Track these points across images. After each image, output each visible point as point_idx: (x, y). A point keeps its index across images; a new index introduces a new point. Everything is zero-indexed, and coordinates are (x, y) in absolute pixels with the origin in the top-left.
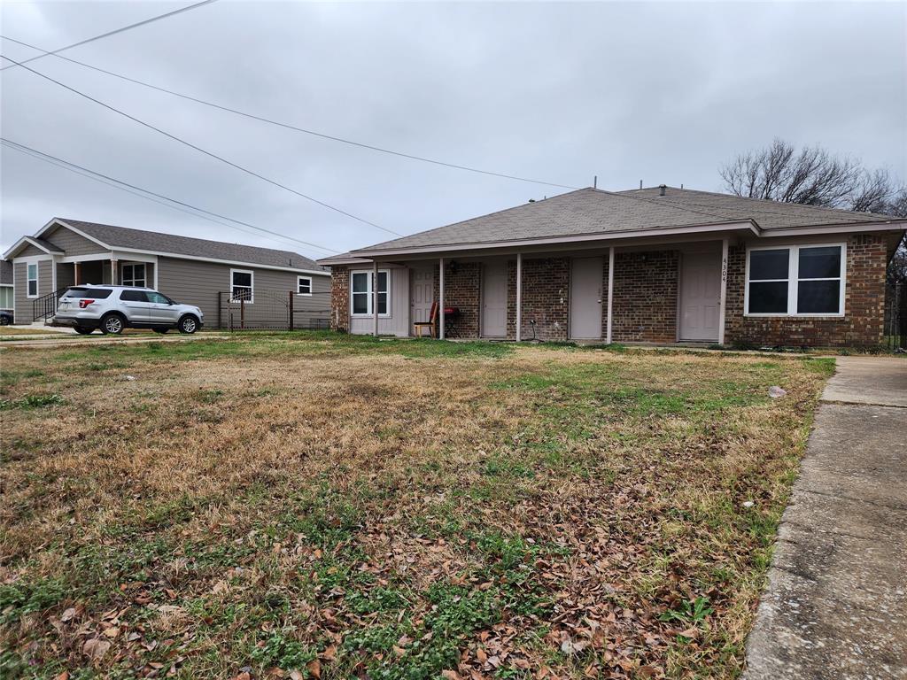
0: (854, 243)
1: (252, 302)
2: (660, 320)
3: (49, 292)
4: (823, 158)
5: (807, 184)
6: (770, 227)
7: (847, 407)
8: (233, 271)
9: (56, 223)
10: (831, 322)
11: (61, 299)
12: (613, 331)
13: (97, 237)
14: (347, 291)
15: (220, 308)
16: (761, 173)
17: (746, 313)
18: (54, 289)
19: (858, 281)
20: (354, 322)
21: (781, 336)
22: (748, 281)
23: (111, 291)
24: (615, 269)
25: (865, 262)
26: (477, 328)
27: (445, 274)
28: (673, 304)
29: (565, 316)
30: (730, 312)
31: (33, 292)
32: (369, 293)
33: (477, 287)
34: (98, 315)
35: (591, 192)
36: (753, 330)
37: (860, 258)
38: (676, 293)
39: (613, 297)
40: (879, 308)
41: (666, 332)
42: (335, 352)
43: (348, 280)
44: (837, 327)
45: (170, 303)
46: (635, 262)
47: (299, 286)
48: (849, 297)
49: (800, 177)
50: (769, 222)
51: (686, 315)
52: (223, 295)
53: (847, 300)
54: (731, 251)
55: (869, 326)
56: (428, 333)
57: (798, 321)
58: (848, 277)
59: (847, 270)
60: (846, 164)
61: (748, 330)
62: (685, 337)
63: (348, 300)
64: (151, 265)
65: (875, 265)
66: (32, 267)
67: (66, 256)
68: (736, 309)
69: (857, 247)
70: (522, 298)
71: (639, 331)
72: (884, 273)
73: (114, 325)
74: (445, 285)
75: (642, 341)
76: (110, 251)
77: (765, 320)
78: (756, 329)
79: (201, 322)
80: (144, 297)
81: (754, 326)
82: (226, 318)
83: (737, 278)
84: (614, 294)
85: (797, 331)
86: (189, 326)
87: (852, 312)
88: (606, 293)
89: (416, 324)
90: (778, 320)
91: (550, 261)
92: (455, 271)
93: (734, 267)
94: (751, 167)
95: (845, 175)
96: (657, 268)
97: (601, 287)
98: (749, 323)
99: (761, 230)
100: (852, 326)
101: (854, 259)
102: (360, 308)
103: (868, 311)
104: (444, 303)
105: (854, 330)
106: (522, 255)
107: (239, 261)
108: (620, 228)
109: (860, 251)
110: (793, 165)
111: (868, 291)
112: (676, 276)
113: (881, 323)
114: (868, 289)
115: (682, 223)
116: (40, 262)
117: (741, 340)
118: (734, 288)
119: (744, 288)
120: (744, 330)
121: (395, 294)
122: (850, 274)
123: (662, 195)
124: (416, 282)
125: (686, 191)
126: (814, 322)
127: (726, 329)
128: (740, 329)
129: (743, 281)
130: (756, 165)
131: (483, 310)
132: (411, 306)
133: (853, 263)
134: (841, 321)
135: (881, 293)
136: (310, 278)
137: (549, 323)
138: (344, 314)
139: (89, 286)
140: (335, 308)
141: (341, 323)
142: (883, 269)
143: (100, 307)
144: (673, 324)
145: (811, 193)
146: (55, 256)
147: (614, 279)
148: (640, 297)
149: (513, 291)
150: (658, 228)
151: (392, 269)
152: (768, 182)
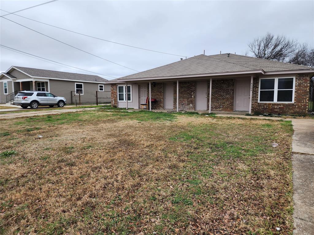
0: (298, 77)
1: (83, 94)
2: (228, 103)
3: (12, 92)
4: (285, 39)
5: (278, 48)
6: (268, 71)
7: (303, 156)
8: (76, 83)
9: (13, 68)
10: (289, 105)
11: (16, 96)
12: (211, 107)
13: (27, 73)
14: (117, 92)
15: (72, 97)
16: (262, 45)
17: (259, 101)
18: (13, 91)
19: (299, 91)
20: (119, 103)
21: (271, 110)
22: (259, 90)
23: (33, 93)
24: (212, 85)
25: (302, 84)
26: (163, 106)
27: (151, 87)
28: (233, 98)
29: (194, 102)
30: (253, 101)
31: (6, 92)
32: (124, 93)
33: (163, 91)
34: (29, 102)
35: (203, 56)
36: (261, 108)
37: (300, 82)
38: (234, 94)
39: (212, 96)
40: (306, 100)
41: (230, 108)
42: (113, 118)
43: (117, 89)
44: (292, 107)
45: (54, 96)
46: (219, 83)
47: (99, 88)
48: (296, 96)
49: (276, 46)
50: (267, 69)
51: (237, 102)
52: (72, 92)
53: (295, 97)
54: (254, 80)
55: (303, 107)
56: (145, 108)
57: (278, 105)
58: (296, 89)
59: (295, 86)
60: (293, 41)
61: (259, 107)
62: (237, 110)
63: (117, 96)
64: (47, 83)
65: (306, 85)
66: (5, 84)
67: (17, 79)
68: (255, 100)
69: (299, 78)
70: (179, 96)
71: (221, 108)
72: (309, 88)
73: (35, 106)
74: (151, 91)
75: (222, 111)
76: (32, 78)
77: (265, 104)
78: (262, 107)
79: (65, 103)
80: (45, 95)
81: (261, 106)
82: (74, 101)
83: (255, 89)
84: (212, 94)
85: (277, 108)
86: (61, 104)
87: (297, 101)
88: (209, 94)
89: (141, 105)
90: (270, 104)
91: (188, 82)
92: (154, 86)
93: (255, 85)
94: (258, 43)
95: (292, 45)
96: (227, 85)
97: (207, 92)
98: (260, 105)
99: (265, 72)
100: (297, 107)
101: (298, 82)
102: (122, 99)
103: (302, 101)
104: (151, 97)
105: (297, 108)
106: (178, 81)
107: (78, 80)
108: (214, 72)
109: (300, 80)
110: (273, 42)
111: (303, 94)
112: (234, 88)
113: (307, 105)
114: (302, 93)
115: (236, 70)
116: (8, 82)
117: (257, 112)
118: (254, 93)
119: (258, 93)
120: (258, 107)
121: (134, 93)
122: (296, 88)
123: (228, 57)
124: (141, 90)
125: (237, 55)
126: (283, 105)
127: (252, 107)
128: (256, 107)
129: (258, 90)
130: (260, 42)
131: (165, 99)
132: (139, 98)
133: (298, 84)
134: (293, 105)
135: (308, 95)
136: (103, 85)
137: (188, 104)
138: (116, 100)
139: (25, 92)
140: (112, 99)
141: (115, 104)
142: (308, 86)
143: (30, 99)
144: (232, 105)
145: (280, 52)
146: (13, 79)
147: (212, 89)
148: (221, 95)
149: (175, 93)
150: (228, 72)
151: (132, 85)
152: (265, 48)
